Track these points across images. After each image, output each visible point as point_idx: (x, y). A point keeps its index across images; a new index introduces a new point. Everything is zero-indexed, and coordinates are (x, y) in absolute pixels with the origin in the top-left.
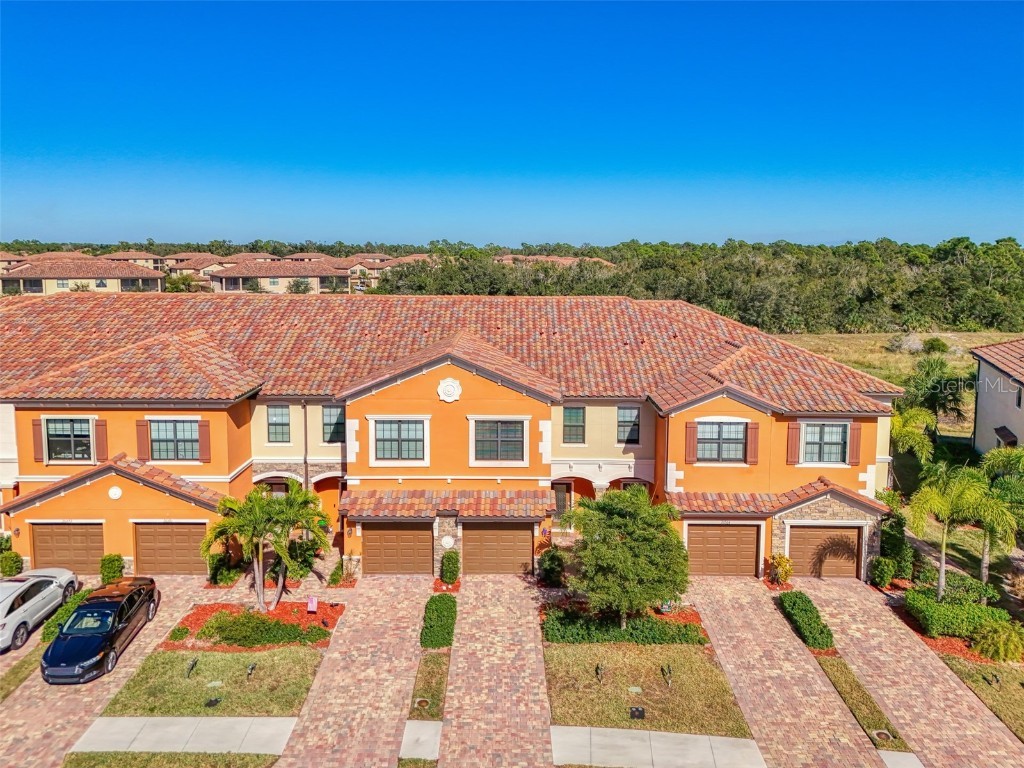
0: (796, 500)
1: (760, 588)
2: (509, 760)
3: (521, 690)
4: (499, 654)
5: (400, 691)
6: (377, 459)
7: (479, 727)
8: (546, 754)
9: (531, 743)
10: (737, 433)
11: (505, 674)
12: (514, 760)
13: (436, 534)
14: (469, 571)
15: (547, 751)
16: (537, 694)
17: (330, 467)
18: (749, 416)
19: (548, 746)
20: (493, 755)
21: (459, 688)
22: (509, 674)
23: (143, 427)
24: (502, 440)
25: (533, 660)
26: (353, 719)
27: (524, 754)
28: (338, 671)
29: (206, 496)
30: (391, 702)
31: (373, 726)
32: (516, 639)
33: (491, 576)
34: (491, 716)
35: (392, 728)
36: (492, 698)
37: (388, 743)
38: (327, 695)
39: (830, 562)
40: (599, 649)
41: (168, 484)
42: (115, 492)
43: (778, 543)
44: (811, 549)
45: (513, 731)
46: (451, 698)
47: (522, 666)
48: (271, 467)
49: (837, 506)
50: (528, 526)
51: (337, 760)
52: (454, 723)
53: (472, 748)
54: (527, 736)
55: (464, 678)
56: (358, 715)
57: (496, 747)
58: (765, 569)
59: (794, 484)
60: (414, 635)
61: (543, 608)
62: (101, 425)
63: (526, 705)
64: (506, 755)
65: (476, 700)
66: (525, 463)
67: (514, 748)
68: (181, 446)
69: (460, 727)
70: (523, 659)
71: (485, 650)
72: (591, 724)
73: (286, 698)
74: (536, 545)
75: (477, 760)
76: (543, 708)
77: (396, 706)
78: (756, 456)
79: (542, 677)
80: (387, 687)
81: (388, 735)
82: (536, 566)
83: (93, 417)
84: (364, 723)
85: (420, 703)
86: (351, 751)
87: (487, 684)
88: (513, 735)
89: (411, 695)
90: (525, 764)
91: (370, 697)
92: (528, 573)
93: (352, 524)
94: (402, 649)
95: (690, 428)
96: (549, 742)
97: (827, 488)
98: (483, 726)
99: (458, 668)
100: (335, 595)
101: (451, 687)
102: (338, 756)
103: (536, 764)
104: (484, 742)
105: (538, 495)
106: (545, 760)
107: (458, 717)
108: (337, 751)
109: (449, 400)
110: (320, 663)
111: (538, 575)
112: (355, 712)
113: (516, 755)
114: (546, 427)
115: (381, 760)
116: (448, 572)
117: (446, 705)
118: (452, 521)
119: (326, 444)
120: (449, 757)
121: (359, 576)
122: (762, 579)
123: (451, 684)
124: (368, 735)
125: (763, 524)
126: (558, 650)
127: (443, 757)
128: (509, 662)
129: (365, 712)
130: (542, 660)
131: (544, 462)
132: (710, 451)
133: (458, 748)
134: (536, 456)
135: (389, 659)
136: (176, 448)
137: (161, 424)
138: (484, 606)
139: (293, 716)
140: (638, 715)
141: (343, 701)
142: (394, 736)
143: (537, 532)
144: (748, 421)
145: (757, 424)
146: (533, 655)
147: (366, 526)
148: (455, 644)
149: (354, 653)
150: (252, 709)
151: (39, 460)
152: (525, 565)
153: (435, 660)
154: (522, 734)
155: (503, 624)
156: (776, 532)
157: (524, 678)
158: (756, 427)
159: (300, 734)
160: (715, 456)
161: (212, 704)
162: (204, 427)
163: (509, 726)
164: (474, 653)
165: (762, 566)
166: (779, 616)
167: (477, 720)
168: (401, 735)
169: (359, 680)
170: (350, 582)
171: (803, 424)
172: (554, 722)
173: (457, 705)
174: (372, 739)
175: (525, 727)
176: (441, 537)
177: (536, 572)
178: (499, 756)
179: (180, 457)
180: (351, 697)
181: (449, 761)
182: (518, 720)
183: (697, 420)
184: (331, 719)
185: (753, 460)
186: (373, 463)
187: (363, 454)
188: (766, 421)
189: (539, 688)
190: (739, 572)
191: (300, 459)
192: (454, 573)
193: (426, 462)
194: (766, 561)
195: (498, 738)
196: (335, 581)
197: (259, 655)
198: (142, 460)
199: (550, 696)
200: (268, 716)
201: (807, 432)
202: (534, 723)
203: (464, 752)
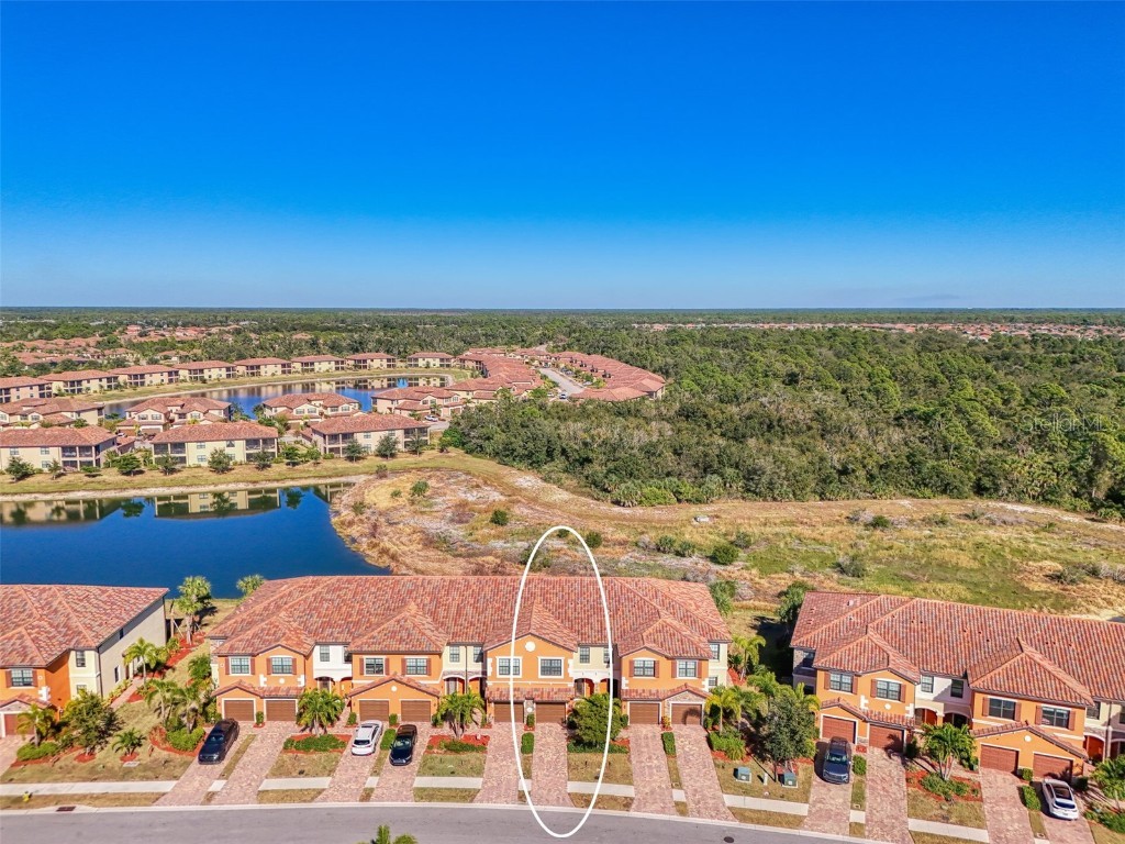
0: (674, 693)
1: (658, 730)
3: (558, 769)
4: (550, 757)
5: (516, 770)
6: (500, 674)
9: (561, 786)
10: (651, 665)
11: (553, 764)
13: (525, 707)
14: (538, 721)
15: (566, 789)
16: (564, 770)
17: (477, 673)
18: (656, 658)
20: (548, 790)
21: (537, 768)
23: (404, 661)
24: (551, 669)
25: (563, 759)
26: (501, 778)
27: (558, 789)
28: (493, 762)
29: (431, 690)
30: (513, 773)
31: (509, 781)
32: (557, 751)
33: (548, 724)
34: (547, 778)
35: (515, 781)
36: (548, 772)
37: (514, 786)
38: (491, 770)
39: (689, 718)
40: (588, 755)
41: (414, 685)
42: (394, 689)
43: (666, 710)
44: (681, 713)
46: (535, 771)
47: (559, 761)
48: (452, 673)
49: (691, 695)
50: (563, 703)
51: (499, 790)
52: (535, 780)
53: (541, 788)
54: (559, 784)
55: (538, 765)
56: (503, 777)
58: (662, 721)
59: (674, 686)
61: (568, 739)
62: (387, 660)
63: (559, 774)
64: (552, 790)
65: (543, 773)
66: (562, 677)
67: (555, 788)
68: (419, 669)
69: (537, 781)
70: (559, 759)
71: (545, 755)
72: (581, 781)
73: (478, 772)
74: (567, 711)
75: (543, 791)
76: (565, 775)
77: (515, 774)
78: (659, 674)
79: (566, 765)
80: (511, 768)
81: (514, 783)
82: (566, 719)
83: (384, 657)
84: (505, 780)
86: (503, 788)
87: (546, 767)
88: (555, 784)
90: (558, 792)
91: (505, 771)
92: (563, 723)
93: (490, 702)
95: (632, 663)
96: (567, 786)
97: (686, 689)
98: (545, 781)
99: (536, 762)
100: (485, 732)
103: (562, 792)
104: (545, 786)
105: (568, 690)
107: (536, 778)
108: (498, 788)
109: (530, 651)
110: (485, 759)
111: (567, 724)
113: (555, 790)
114: (570, 662)
116: (530, 723)
117: (532, 774)
118: (531, 701)
119: (476, 662)
120: (534, 790)
121: (493, 723)
122: (659, 726)
123: (535, 767)
124: (507, 783)
125: (661, 703)
126: (572, 755)
127: (532, 790)
128: (554, 760)
129: (505, 776)
130: (567, 759)
131: (571, 673)
132: (640, 672)
133: (537, 788)
134: (567, 674)
135: (510, 758)
136: (417, 670)
137: (410, 659)
138: (545, 737)
139: (481, 777)
141: (496, 772)
142: (516, 784)
143: (567, 706)
144: (655, 660)
146: (563, 757)
147: (496, 703)
148: (534, 753)
149: (497, 755)
150: (465, 774)
151: (362, 674)
152: (562, 719)
153: (527, 759)
155: (552, 745)
156: (666, 706)
157: (559, 766)
158: (659, 662)
159: (485, 783)
160: (642, 674)
161: (453, 773)
162: (429, 661)
163: (554, 781)
164: (541, 757)
165: (660, 720)
166: (661, 742)
167: (543, 779)
168: (518, 784)
169: (501, 765)
170: (490, 726)
171: (678, 661)
172: (569, 780)
173: (537, 774)
175: (559, 781)
176: (527, 708)
177: (566, 722)
178: (550, 790)
179: (419, 673)
180: (499, 771)
182: (557, 779)
183: (634, 659)
184: (494, 778)
185: (658, 676)
186: (498, 676)
187: (494, 673)
188: (662, 660)
189: (564, 768)
190: (651, 722)
191: (464, 669)
192: (533, 723)
193: (521, 676)
194: (662, 718)
195: (550, 785)
196: (483, 726)
197: (464, 756)
198: (403, 674)
199: (568, 770)
200: (473, 776)
201: (680, 664)
202: (562, 780)
203: (539, 789)
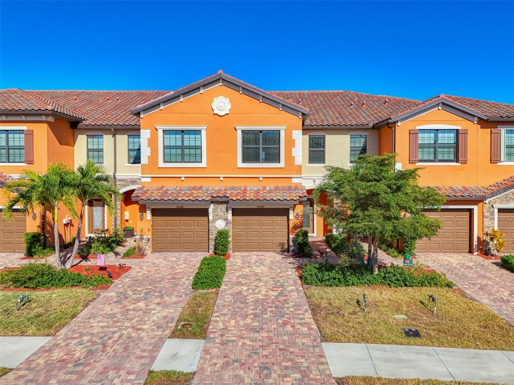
1: (478, 258)
2: (279, 372)
3: (286, 316)
4: (263, 292)
5: (165, 317)
6: (165, 162)
7: (244, 344)
8: (321, 367)
9: (303, 357)
10: (450, 138)
11: (270, 305)
12: (285, 372)
13: (211, 218)
14: (237, 248)
15: (322, 363)
16: (303, 319)
18: (460, 124)
19: (322, 360)
20: (260, 367)
21: (225, 315)
22: (273, 305)
24: (263, 147)
25: (296, 296)
26: (110, 338)
27: (296, 367)
28: (110, 304)
30: (154, 325)
31: (130, 343)
32: (278, 284)
33: (255, 253)
34: (256, 335)
35: (150, 345)
36: (258, 321)
37: (142, 357)
38: (92, 320)
43: (489, 224)
45: (281, 347)
46: (216, 321)
47: (285, 301)
50: (284, 211)
51: (77, 373)
52: (218, 341)
53: (237, 361)
54: (297, 350)
55: (231, 308)
56: (117, 335)
57: (263, 360)
58: (478, 245)
60: (187, 282)
61: (299, 267)
63: (293, 326)
64: (276, 367)
65: (242, 323)
66: (281, 165)
67: (284, 361)
68: (11, 151)
69: (223, 343)
70: (286, 296)
71: (251, 290)
72: (365, 340)
74: (291, 226)
75: (241, 372)
76: (310, 329)
77: (158, 328)
78: (466, 156)
79: (307, 307)
80: (155, 314)
81: (143, 351)
82: (291, 244)
84: (121, 341)
85: (183, 326)
86: (97, 364)
87: (252, 312)
88: (281, 350)
89: (176, 320)
90: (298, 376)
91: (133, 322)
92: (284, 251)
94: (175, 290)
95: (413, 134)
96: (323, 356)
98: (248, 343)
99: (225, 302)
100: (126, 262)
101: (215, 314)
102: (80, 368)
103: (311, 376)
104: (249, 356)
105: (292, 188)
106: (322, 372)
107: (222, 335)
108: (80, 364)
109: (221, 113)
110: (94, 299)
111: (293, 251)
112: (114, 333)
113: (286, 368)
115: (129, 373)
116: (221, 245)
117: (210, 327)
118: (224, 207)
119: (131, 165)
120: (209, 369)
121: (148, 251)
122: (476, 253)
123: (216, 312)
124: (121, 350)
125: (475, 208)
126: (318, 290)
127: (202, 369)
128: (273, 297)
129: (125, 332)
130: (304, 296)
131: (296, 163)
132: (428, 153)
133: (220, 362)
134: (290, 159)
135: (162, 296)
136: (8, 153)
138: (249, 267)
139: (48, 335)
140: (412, 334)
141: (105, 324)
142: (149, 352)
143: (291, 216)
144: (459, 128)
145: (466, 130)
146: (295, 294)
147: (155, 212)
148: (223, 287)
149: (130, 293)
152: (282, 244)
153: (204, 296)
154: (291, 350)
155: (266, 276)
156: (486, 214)
157: (288, 308)
158: (465, 133)
159: (46, 350)
160: (432, 158)
162: (29, 134)
163: (275, 343)
164: (240, 293)
165: (475, 243)
166: (506, 272)
167: (242, 338)
168: (158, 351)
169: (127, 310)
170: (141, 255)
171: (503, 130)
172: (325, 339)
173: (222, 327)
174: (125, 354)
175: (294, 344)
176: (215, 220)
177: (291, 249)
178: (267, 368)
179: (11, 160)
180: (114, 321)
181: (208, 374)
182: (286, 338)
183: (418, 128)
184: (85, 338)
185: (463, 159)
186: (161, 164)
187: (153, 157)
188: (473, 129)
189: (304, 314)
190: (455, 249)
192: (225, 246)
193: (204, 164)
194: (479, 238)
195: (265, 353)
196: (129, 255)
197: (39, 294)
199: (316, 321)
200: (22, 335)
201: (507, 137)
202: (303, 340)
203: (227, 364)
